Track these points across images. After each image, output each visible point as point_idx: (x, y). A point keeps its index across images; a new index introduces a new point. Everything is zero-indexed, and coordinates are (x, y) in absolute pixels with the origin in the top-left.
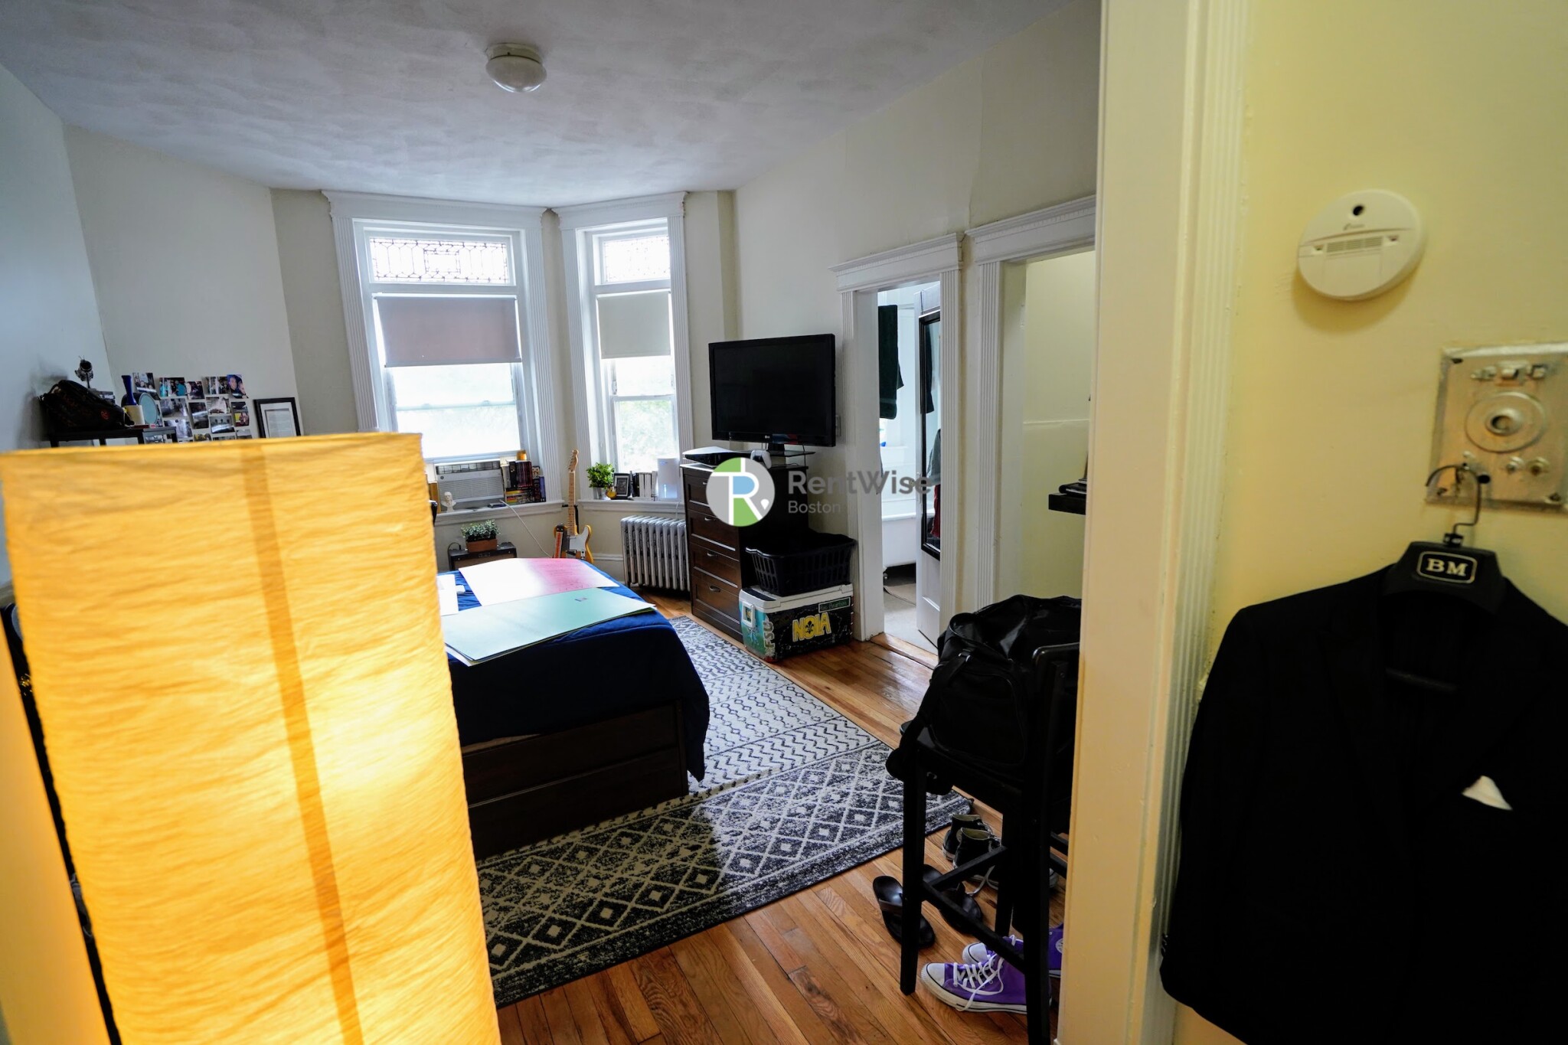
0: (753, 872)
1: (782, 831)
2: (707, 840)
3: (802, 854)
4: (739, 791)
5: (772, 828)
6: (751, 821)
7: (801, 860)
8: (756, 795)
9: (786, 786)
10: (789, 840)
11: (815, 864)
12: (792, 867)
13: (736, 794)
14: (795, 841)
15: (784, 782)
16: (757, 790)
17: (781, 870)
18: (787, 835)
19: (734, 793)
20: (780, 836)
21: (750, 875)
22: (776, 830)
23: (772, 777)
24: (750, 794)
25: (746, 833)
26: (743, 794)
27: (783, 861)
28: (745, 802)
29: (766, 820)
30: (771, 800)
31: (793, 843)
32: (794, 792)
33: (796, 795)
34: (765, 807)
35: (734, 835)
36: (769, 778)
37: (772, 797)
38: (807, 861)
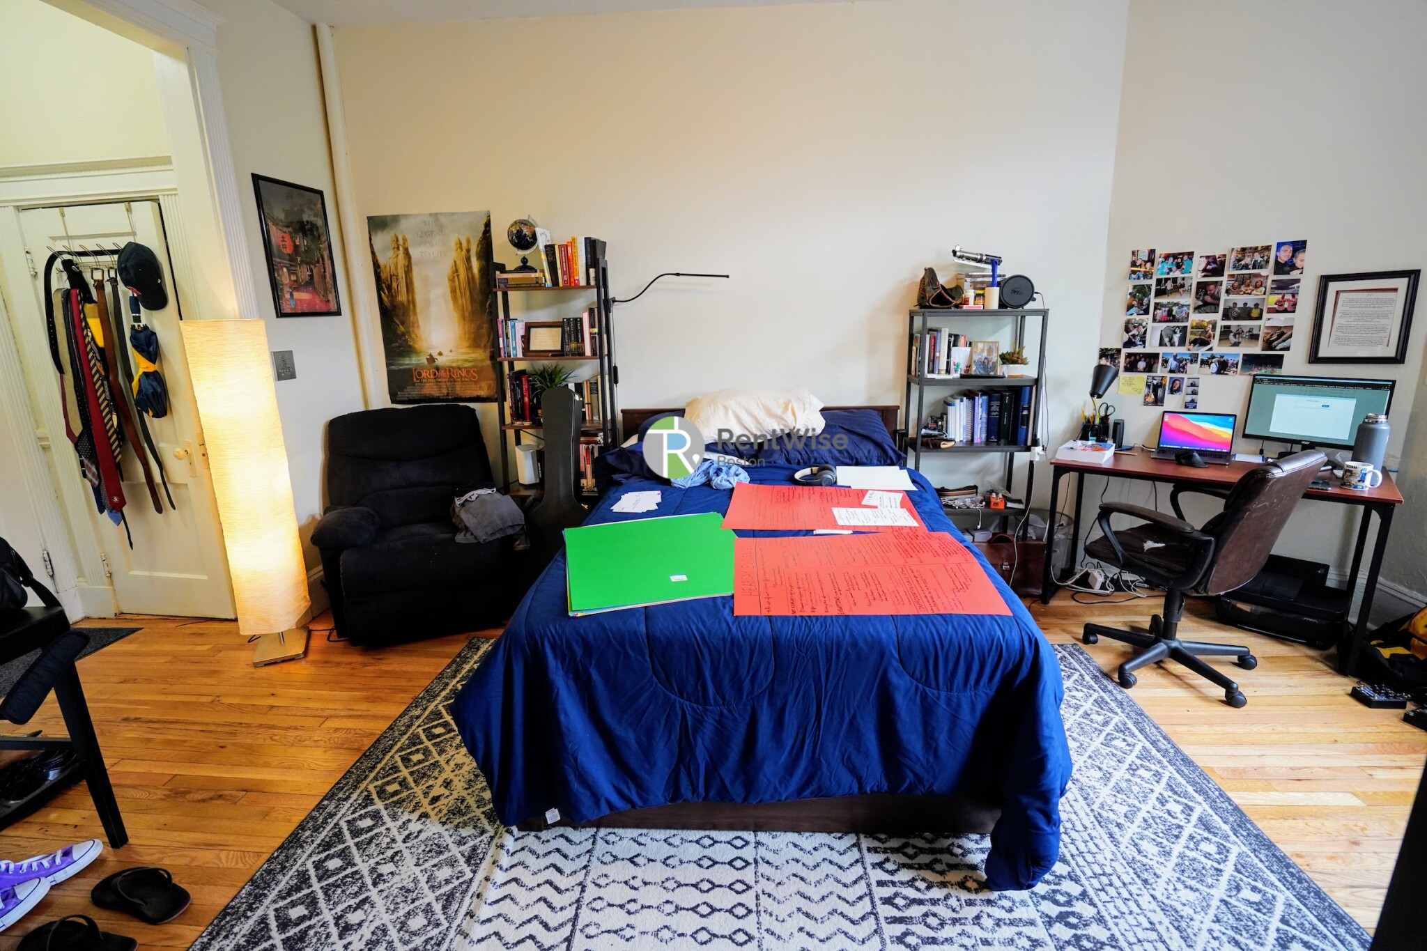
0: (349, 822)
1: (358, 876)
2: (432, 813)
3: (307, 870)
4: (471, 880)
5: (373, 870)
6: (409, 860)
7: (304, 864)
8: (442, 891)
9: (414, 934)
10: (338, 874)
11: (282, 871)
12: (308, 852)
13: (469, 875)
14: (329, 877)
15: (424, 938)
16: (449, 899)
17: (318, 841)
18: (346, 876)
19: (474, 872)
20: (355, 869)
21: (350, 818)
22: (365, 872)
23: (452, 933)
24: (450, 886)
25: (400, 845)
26: (461, 880)
27: (325, 850)
28: (445, 873)
29: (392, 873)
30: (413, 901)
31: (329, 873)
32: (393, 934)
33: (385, 931)
34: (411, 886)
35: (410, 834)
36: (455, 925)
37: (417, 903)
38: (295, 868)
